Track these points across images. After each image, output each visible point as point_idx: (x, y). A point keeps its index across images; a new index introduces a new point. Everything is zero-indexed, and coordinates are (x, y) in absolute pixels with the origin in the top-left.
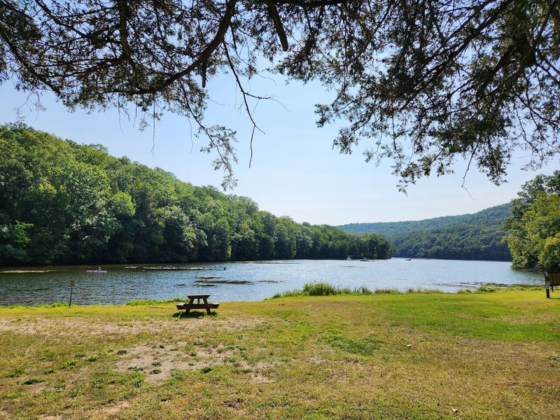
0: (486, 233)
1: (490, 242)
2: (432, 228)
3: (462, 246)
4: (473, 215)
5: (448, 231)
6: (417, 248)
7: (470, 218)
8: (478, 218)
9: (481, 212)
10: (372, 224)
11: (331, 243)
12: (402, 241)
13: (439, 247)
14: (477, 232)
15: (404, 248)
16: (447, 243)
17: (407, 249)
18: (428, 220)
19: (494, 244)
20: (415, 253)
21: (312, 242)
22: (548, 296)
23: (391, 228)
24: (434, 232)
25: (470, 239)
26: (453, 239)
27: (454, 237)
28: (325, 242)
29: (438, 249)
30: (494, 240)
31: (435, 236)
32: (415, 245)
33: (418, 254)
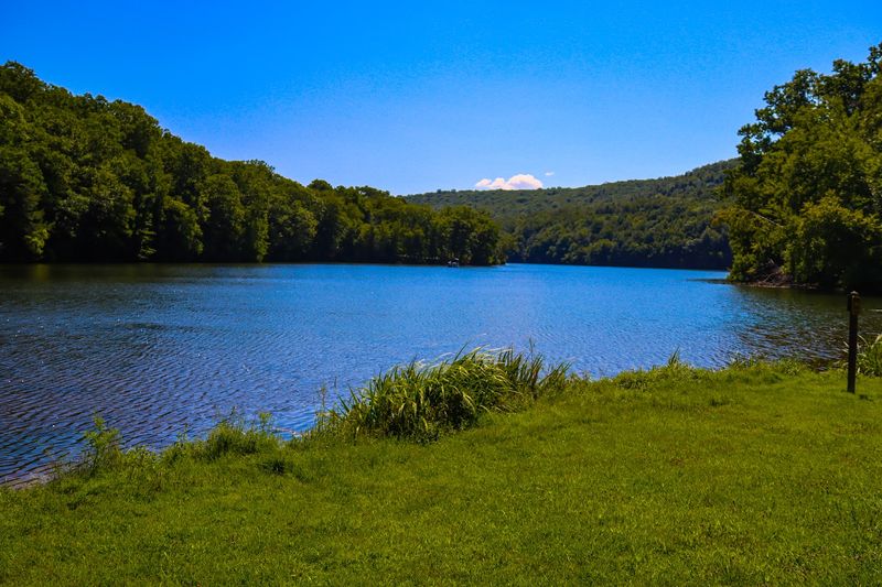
0: (695, 214)
1: (701, 232)
2: (599, 203)
3: (650, 240)
4: (677, 178)
5: (627, 209)
6: (565, 243)
7: (672, 185)
8: (684, 186)
9: (691, 174)
10: (483, 192)
11: (365, 228)
12: (538, 230)
13: (607, 242)
14: (679, 211)
15: (539, 244)
16: (622, 233)
17: (546, 246)
18: (593, 188)
19: (707, 239)
20: (561, 254)
21: (316, 223)
22: (851, 388)
23: (521, 201)
24: (599, 212)
25: (665, 227)
26: (635, 225)
27: (636, 221)
28: (350, 224)
29: (604, 247)
30: (708, 229)
31: (602, 218)
32: (562, 237)
33: (567, 256)
